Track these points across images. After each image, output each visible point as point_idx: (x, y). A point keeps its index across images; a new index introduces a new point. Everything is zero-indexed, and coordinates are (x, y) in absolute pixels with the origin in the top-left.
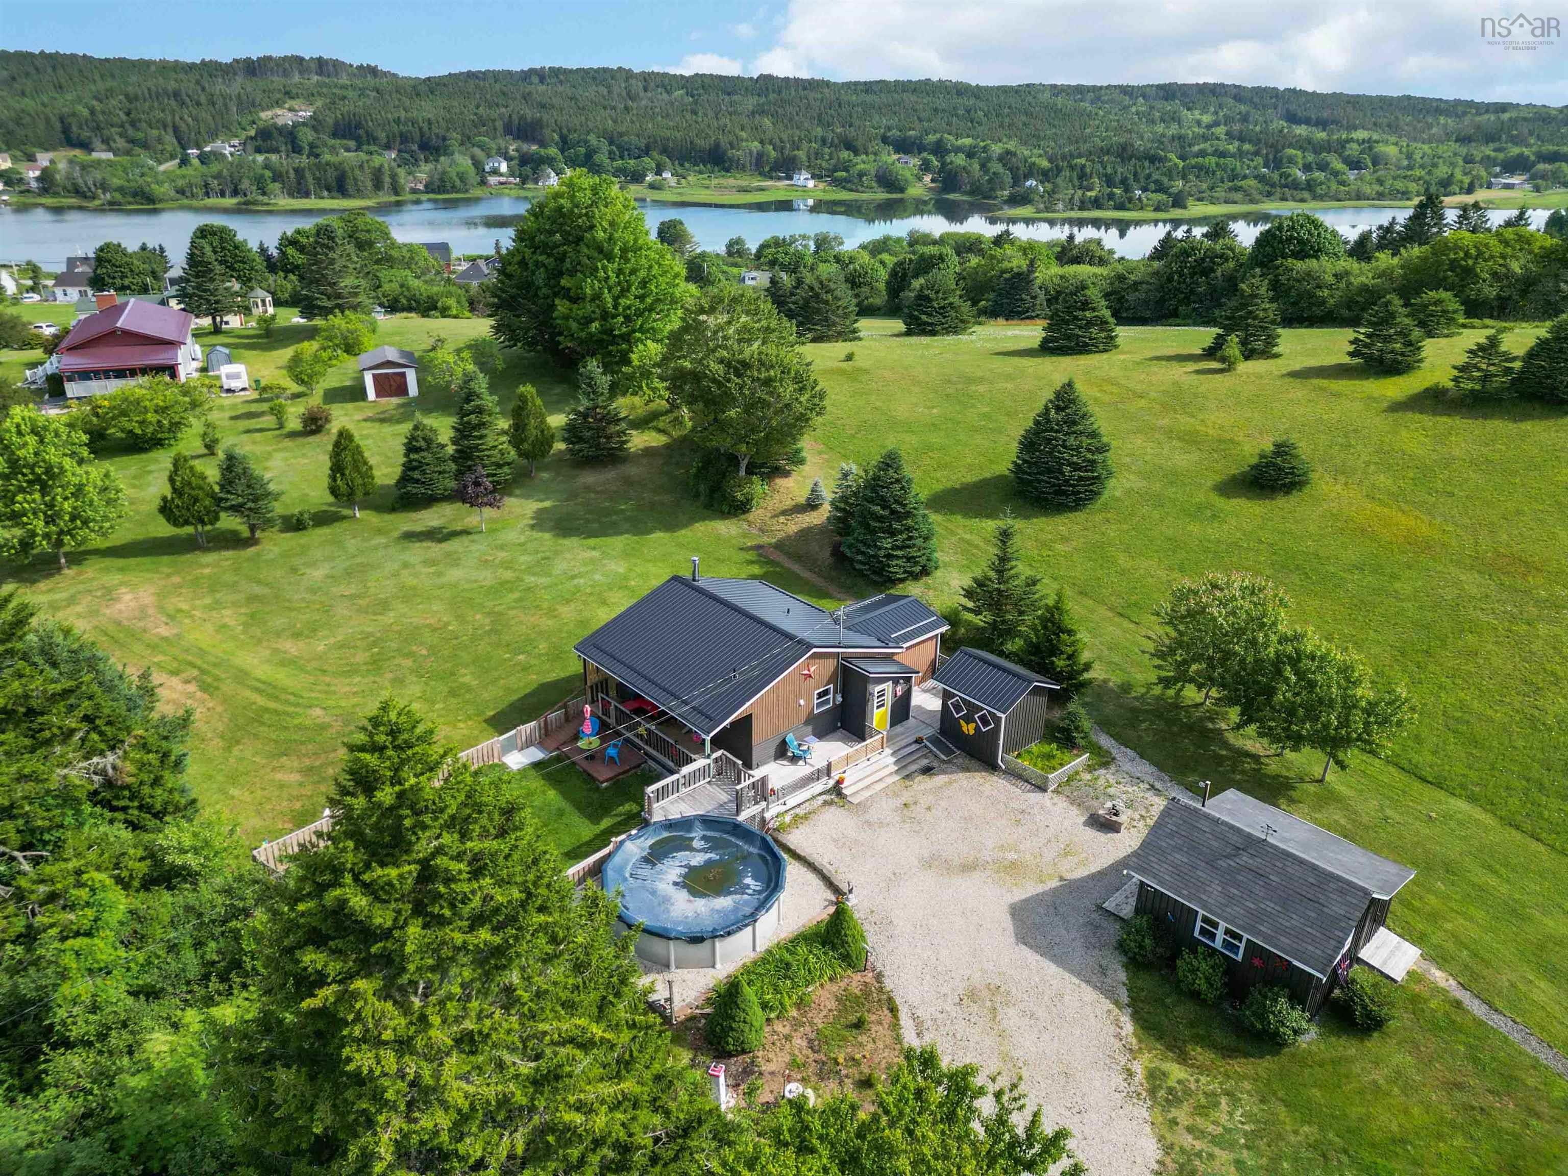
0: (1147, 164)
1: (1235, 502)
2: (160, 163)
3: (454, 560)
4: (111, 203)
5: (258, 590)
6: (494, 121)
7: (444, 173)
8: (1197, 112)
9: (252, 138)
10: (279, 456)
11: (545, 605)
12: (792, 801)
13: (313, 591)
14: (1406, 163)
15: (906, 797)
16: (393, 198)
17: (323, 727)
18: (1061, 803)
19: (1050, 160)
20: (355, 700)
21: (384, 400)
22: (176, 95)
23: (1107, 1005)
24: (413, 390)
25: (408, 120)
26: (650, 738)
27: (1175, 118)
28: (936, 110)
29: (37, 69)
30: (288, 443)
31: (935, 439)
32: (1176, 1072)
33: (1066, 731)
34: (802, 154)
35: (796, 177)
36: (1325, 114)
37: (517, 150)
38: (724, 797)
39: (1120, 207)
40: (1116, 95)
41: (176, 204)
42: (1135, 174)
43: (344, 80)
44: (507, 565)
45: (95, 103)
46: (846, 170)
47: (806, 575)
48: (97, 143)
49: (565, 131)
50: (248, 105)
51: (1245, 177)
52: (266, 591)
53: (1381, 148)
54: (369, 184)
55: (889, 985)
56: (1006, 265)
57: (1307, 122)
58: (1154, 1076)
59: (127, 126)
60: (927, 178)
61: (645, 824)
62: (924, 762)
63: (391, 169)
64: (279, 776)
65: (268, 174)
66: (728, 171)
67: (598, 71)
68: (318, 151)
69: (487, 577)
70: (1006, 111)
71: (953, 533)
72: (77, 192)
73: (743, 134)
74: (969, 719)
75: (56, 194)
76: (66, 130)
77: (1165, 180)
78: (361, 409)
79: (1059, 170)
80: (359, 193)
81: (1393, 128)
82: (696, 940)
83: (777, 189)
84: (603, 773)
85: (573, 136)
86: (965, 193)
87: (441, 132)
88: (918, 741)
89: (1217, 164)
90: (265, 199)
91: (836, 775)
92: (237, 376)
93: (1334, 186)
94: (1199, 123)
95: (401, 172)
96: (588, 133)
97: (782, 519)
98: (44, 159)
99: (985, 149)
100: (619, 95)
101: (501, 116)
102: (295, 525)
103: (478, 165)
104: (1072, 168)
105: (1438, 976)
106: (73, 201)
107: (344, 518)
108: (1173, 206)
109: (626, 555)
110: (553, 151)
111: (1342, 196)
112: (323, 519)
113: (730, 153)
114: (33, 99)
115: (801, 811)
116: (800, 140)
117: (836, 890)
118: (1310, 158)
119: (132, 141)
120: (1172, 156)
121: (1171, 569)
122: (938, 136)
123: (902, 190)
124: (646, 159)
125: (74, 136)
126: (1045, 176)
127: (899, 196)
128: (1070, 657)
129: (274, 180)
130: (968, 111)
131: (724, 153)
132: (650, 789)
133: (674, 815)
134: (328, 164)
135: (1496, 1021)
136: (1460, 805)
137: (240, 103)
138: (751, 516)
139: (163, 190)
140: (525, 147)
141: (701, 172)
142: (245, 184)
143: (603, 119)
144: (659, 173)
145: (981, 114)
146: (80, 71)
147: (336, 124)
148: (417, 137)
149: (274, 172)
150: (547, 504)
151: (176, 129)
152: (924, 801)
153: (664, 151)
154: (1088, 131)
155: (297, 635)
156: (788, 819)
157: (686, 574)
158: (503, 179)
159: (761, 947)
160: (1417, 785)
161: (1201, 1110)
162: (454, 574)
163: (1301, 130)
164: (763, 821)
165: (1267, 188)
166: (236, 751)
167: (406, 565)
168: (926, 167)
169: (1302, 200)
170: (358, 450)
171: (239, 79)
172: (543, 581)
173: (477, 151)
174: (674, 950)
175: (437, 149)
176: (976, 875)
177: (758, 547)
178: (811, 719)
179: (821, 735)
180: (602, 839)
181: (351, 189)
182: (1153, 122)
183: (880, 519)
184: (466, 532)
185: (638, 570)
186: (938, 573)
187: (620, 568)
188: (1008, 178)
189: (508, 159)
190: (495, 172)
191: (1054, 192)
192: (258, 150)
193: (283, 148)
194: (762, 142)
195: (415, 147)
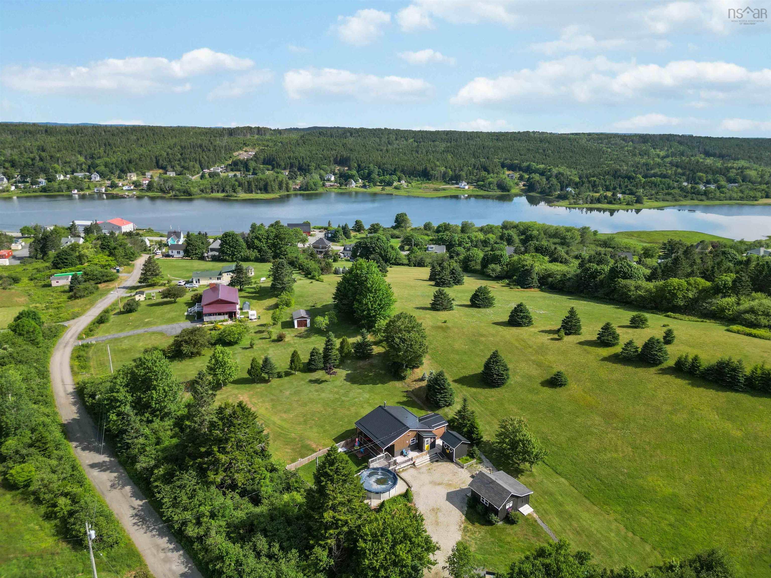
0: (626, 180)
1: (545, 388)
2: (193, 176)
3: (323, 390)
4: (175, 196)
5: (272, 397)
6: (330, 157)
7: (308, 183)
8: (658, 150)
9: (230, 165)
10: (271, 349)
11: (347, 407)
12: (402, 466)
13: (287, 398)
14: (759, 180)
15: (430, 467)
16: (286, 193)
17: (295, 439)
18: (466, 471)
19: (580, 178)
20: (302, 432)
21: (300, 328)
22: (201, 146)
23: (461, 513)
24: (309, 325)
25: (294, 157)
26: (371, 448)
27: (646, 153)
28: (529, 150)
29: (147, 135)
30: (273, 344)
31: (465, 358)
32: (470, 527)
33: (472, 454)
34: (463, 174)
35: (460, 184)
36: (724, 152)
37: (339, 170)
38: (387, 463)
39: (610, 203)
40: (618, 141)
41: (200, 196)
42: (620, 185)
43: (268, 137)
44: (337, 393)
45: (169, 150)
46: (483, 181)
47: (419, 402)
48: (169, 168)
49: (360, 163)
50: (229, 150)
51: (674, 188)
52: (275, 398)
53: (748, 172)
54: (277, 187)
55: (417, 506)
56: (525, 263)
57: (714, 155)
58: (465, 527)
59: (181, 161)
60: (521, 184)
61: (369, 468)
62: (437, 459)
63: (286, 181)
64: (286, 450)
65: (237, 183)
66: (430, 180)
67: (375, 130)
68: (257, 172)
69: (331, 396)
70: (563, 150)
71: (461, 392)
72: (162, 190)
73: (438, 163)
74: (448, 449)
75: (153, 191)
76: (157, 162)
77: (634, 189)
78: (292, 331)
79: (583, 183)
80: (273, 191)
81: (758, 160)
82: (377, 493)
83: (452, 189)
84: (360, 456)
85: (363, 165)
86: (538, 193)
87: (307, 163)
88: (436, 453)
89: (661, 181)
90: (235, 194)
91: (414, 460)
92: (254, 315)
93: (718, 194)
94: (658, 156)
95: (290, 182)
96: (370, 163)
97: (414, 383)
98: (149, 174)
99: (550, 170)
100: (385, 142)
101: (333, 154)
102: (279, 376)
103: (322, 178)
104: (589, 182)
105: (535, 515)
106: (160, 194)
107: (292, 374)
108: (636, 202)
109: (370, 391)
110: (354, 172)
111: (722, 198)
112: (287, 374)
113: (431, 172)
114: (145, 148)
115: (404, 468)
116: (463, 166)
117: (409, 486)
118: (710, 177)
119: (183, 167)
120: (640, 176)
121: (518, 409)
122: (528, 163)
123: (508, 191)
124: (394, 176)
125: (160, 164)
126: (576, 185)
127: (507, 193)
128: (477, 434)
129: (239, 186)
130: (544, 151)
131: (428, 173)
132: (370, 460)
133: (375, 467)
134: (261, 179)
135: (542, 525)
136: (563, 480)
137: (226, 150)
138: (406, 381)
139: (195, 190)
140: (342, 169)
141: (418, 181)
142: (228, 188)
143: (377, 156)
144: (399, 181)
145: (550, 151)
146: (163, 135)
147: (264, 159)
148: (297, 164)
149: (239, 183)
150: (349, 372)
151: (200, 162)
152: (434, 469)
153: (403, 171)
154: (602, 160)
155: (285, 412)
156: (401, 470)
157: (383, 405)
158: (332, 184)
159: (391, 497)
160: (555, 474)
161: (472, 534)
162: (323, 395)
163: (709, 161)
164: (395, 470)
165: (684, 194)
166: (276, 443)
167: (310, 391)
168: (521, 178)
169: (701, 200)
170: (298, 356)
171: (226, 137)
172: (347, 399)
173: (322, 172)
174: (372, 495)
175: (305, 170)
176: (441, 486)
177: (407, 392)
178: (410, 446)
179: (412, 450)
180: (359, 471)
181: (269, 190)
182: (635, 155)
183: (438, 389)
184: (326, 381)
185: (373, 397)
186: (454, 405)
187: (367, 396)
188: (559, 187)
189: (335, 174)
190: (329, 180)
191: (579, 194)
192: (232, 170)
193: (242, 169)
194: (446, 167)
195: (296, 170)
